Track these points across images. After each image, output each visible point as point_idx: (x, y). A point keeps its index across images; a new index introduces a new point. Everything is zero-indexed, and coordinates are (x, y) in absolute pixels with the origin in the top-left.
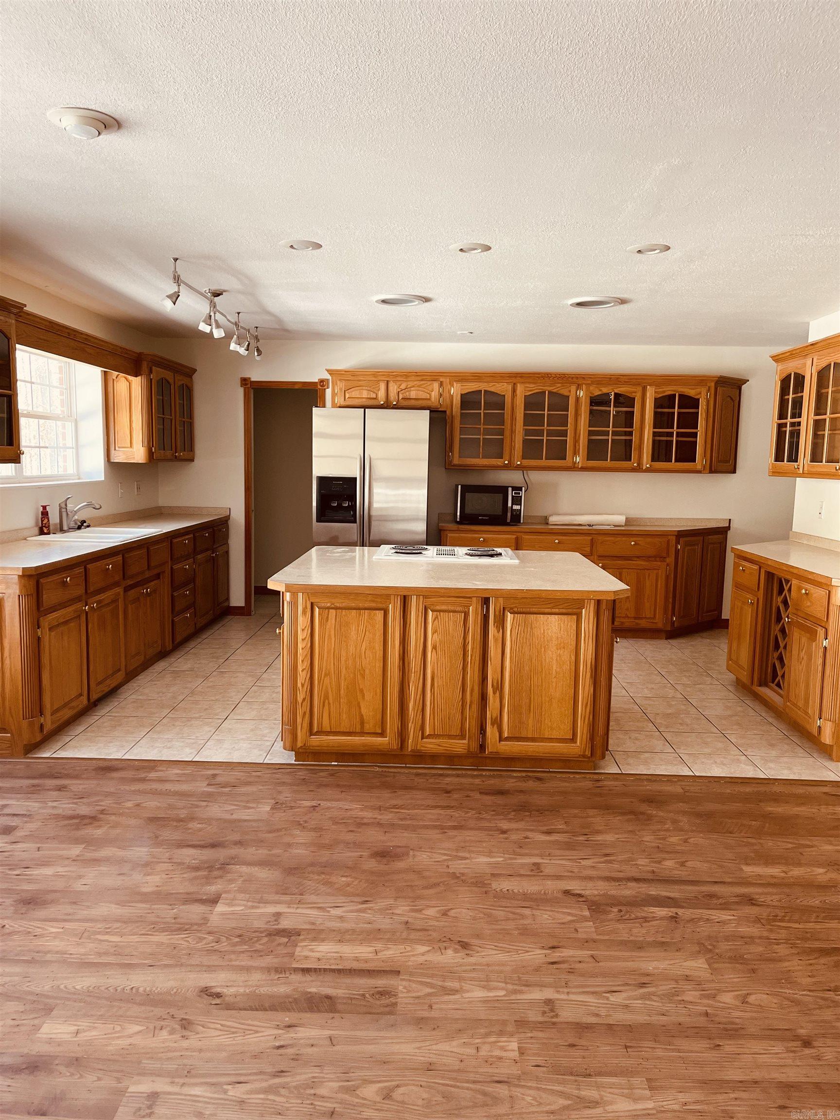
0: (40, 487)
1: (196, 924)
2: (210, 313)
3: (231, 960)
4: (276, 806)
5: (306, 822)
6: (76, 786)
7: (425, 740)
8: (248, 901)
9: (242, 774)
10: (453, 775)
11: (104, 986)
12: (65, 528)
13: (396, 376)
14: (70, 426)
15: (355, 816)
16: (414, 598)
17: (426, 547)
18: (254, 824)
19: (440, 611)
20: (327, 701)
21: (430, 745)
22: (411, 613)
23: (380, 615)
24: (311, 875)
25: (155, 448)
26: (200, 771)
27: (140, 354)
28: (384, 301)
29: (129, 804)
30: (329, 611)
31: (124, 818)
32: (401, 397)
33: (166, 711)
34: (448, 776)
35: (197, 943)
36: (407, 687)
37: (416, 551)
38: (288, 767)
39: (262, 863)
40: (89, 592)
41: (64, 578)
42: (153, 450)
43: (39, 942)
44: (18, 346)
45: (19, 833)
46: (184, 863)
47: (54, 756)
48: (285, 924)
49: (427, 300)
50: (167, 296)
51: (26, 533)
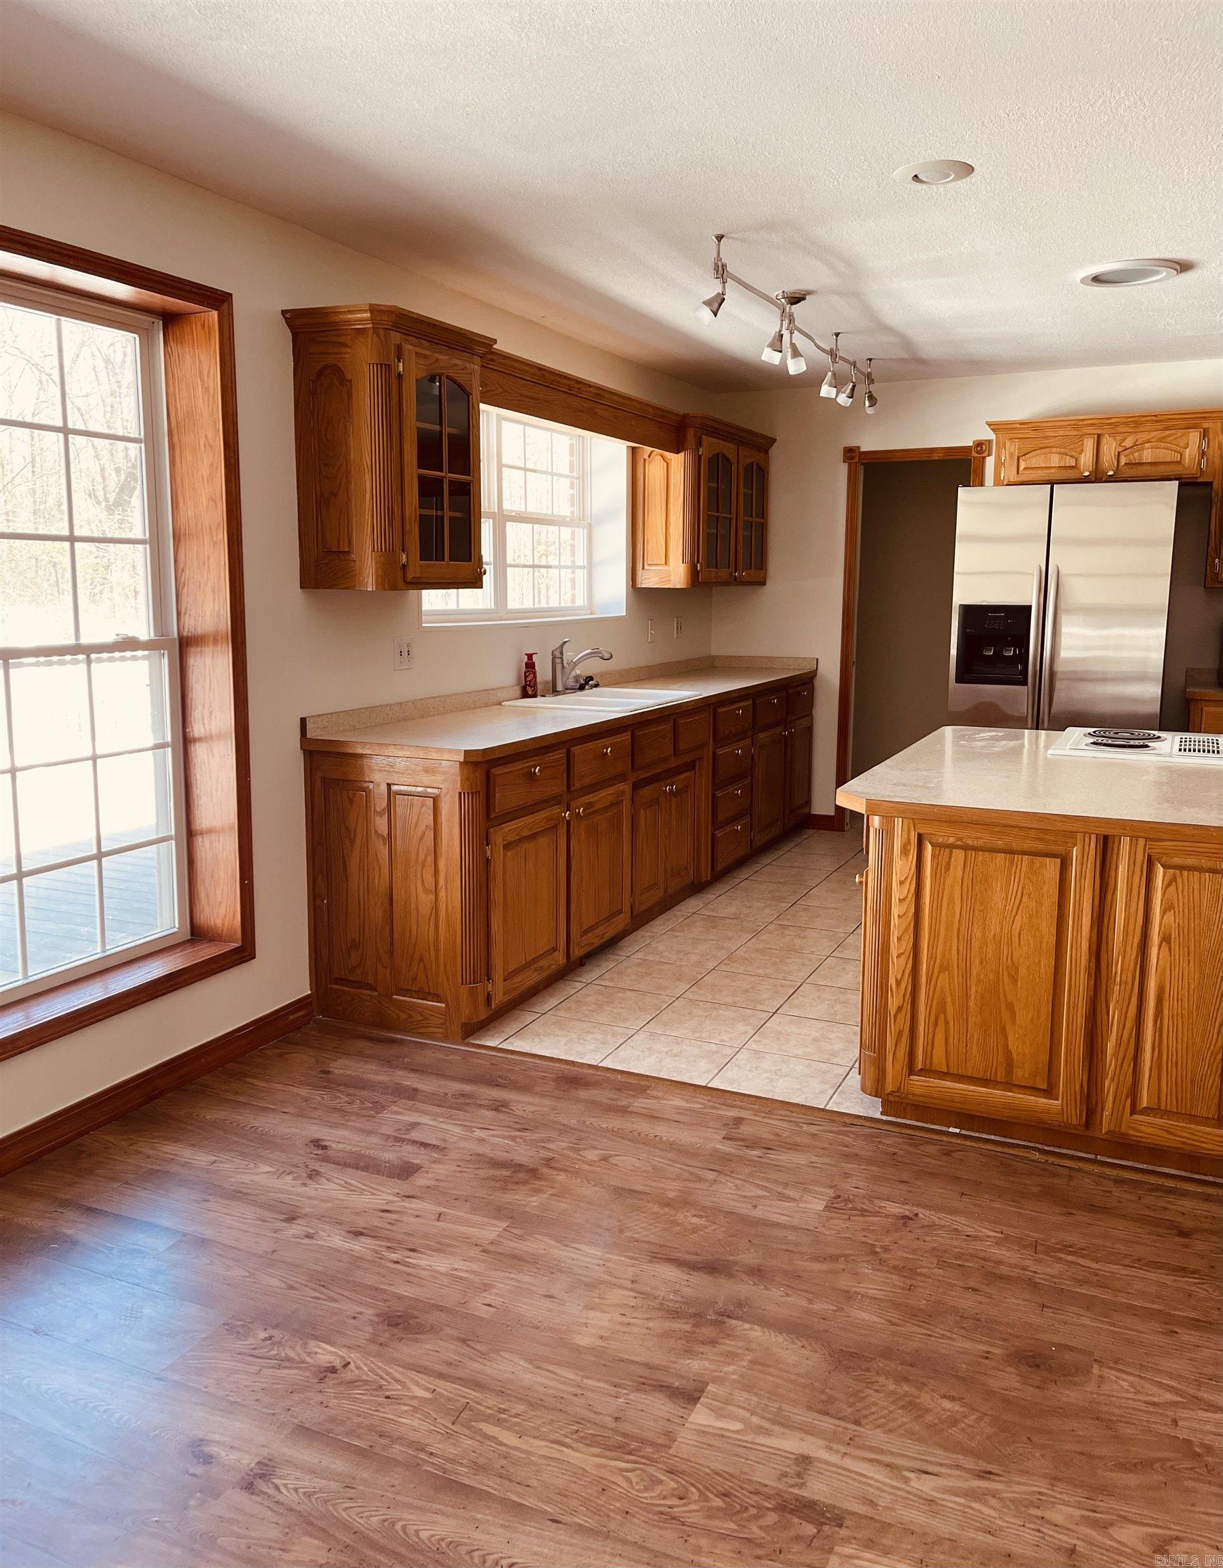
0: (526, 626)
1: (652, 1444)
2: (780, 331)
3: (698, 1551)
4: (838, 1203)
5: (886, 1249)
6: (525, 1105)
7: (1136, 1117)
8: (753, 1413)
9: (785, 1125)
10: (1196, 1195)
11: (466, 1544)
12: (560, 688)
13: (1116, 425)
14: (581, 533)
15: (983, 1255)
16: (1126, 842)
17: (1157, 733)
18: (791, 1236)
19: (1181, 868)
20: (942, 1016)
21: (1147, 1128)
22: (1117, 868)
23: (1051, 868)
24: (882, 1379)
25: (701, 566)
26: (717, 1108)
27: (685, 417)
28: (1097, 279)
29: (592, 1155)
30: (951, 852)
31: (579, 1180)
32: (1123, 461)
33: (684, 986)
34: (1184, 1194)
35: (646, 1489)
36: (1104, 1011)
37: (1137, 742)
38: (868, 1124)
39: (793, 1328)
40: (573, 789)
41: (531, 767)
42: (699, 568)
43: (388, 1413)
44: (482, 406)
45: (420, 1180)
46: (655, 1298)
47: (504, 1046)
48: (817, 1489)
49: (1184, 267)
50: (704, 303)
51: (501, 695)
